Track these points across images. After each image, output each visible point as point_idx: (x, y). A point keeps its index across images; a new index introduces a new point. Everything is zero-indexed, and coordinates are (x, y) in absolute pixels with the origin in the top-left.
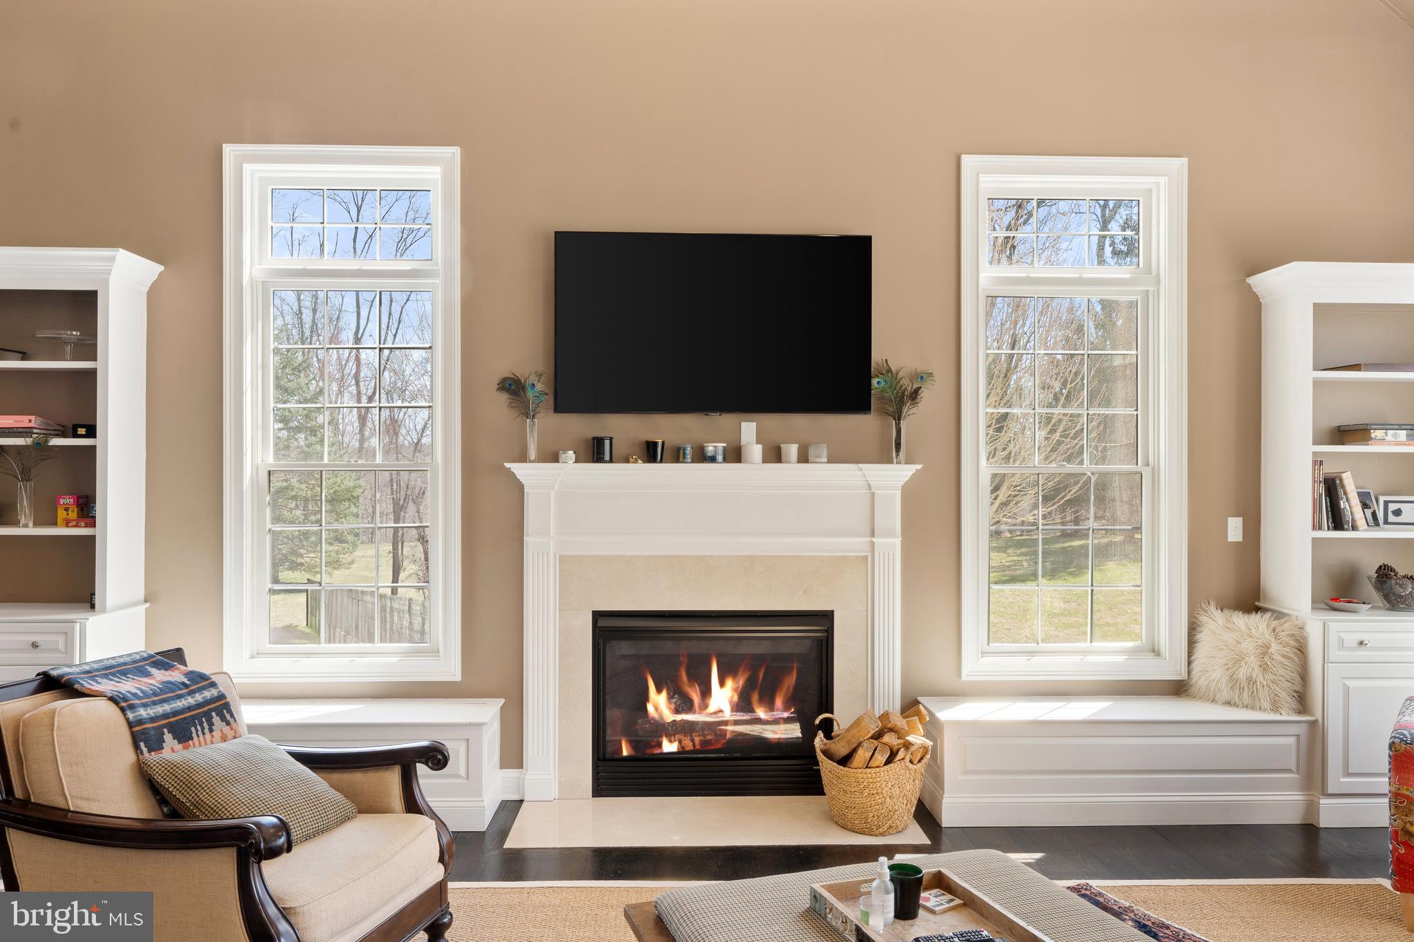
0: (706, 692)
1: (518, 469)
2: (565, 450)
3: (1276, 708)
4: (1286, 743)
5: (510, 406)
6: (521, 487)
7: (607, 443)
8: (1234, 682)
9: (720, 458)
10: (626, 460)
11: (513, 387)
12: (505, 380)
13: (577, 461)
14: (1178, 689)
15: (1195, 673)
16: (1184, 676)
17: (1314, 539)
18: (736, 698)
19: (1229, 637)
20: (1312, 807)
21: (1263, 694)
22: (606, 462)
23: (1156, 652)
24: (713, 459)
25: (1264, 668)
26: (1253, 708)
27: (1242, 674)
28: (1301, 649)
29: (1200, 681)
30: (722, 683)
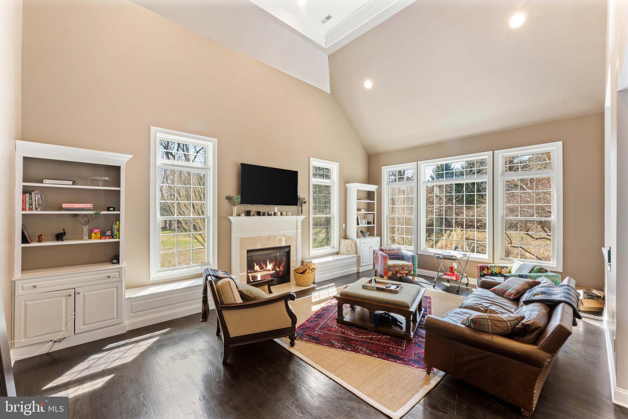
0: (266, 265)
1: (230, 217)
2: (242, 213)
3: (353, 254)
4: (355, 259)
5: (228, 203)
6: (231, 222)
7: (251, 211)
8: (347, 251)
9: (273, 215)
10: (254, 216)
11: (229, 198)
12: (227, 197)
13: (245, 216)
14: (338, 253)
15: (340, 250)
16: (338, 251)
17: (357, 227)
18: (272, 267)
19: (346, 244)
20: (358, 269)
21: (352, 252)
22: (251, 216)
23: (334, 247)
24: (271, 215)
25: (352, 248)
26: (350, 255)
27: (348, 249)
28: (356, 245)
29: (341, 251)
30: (270, 264)
